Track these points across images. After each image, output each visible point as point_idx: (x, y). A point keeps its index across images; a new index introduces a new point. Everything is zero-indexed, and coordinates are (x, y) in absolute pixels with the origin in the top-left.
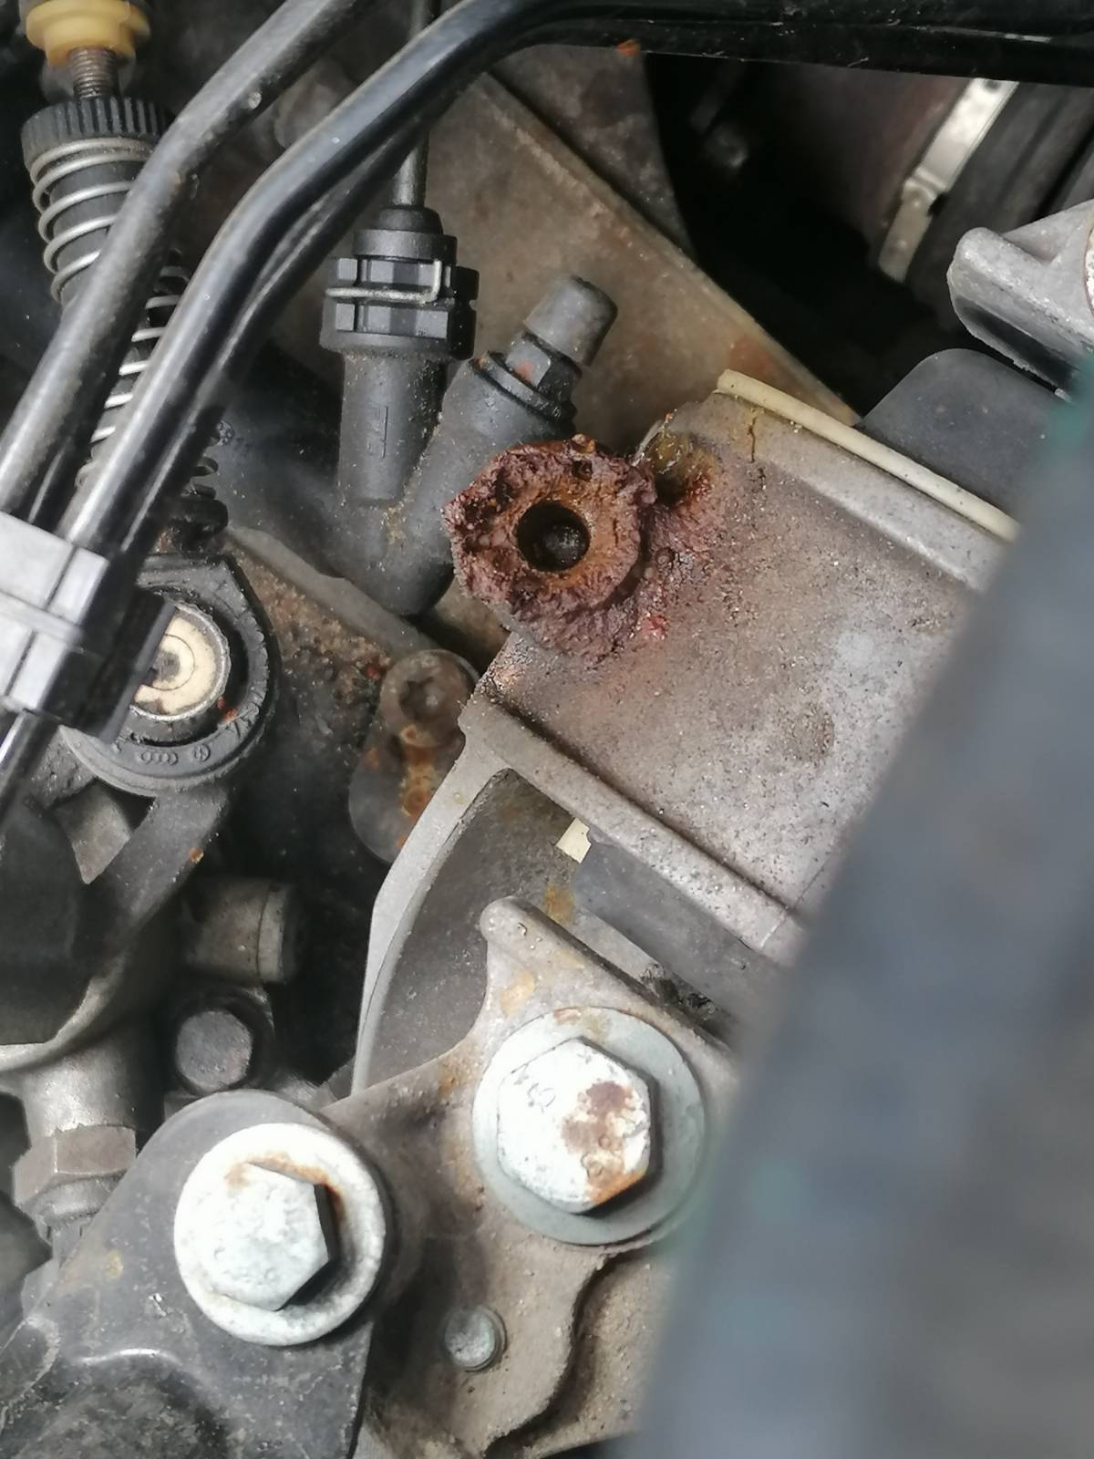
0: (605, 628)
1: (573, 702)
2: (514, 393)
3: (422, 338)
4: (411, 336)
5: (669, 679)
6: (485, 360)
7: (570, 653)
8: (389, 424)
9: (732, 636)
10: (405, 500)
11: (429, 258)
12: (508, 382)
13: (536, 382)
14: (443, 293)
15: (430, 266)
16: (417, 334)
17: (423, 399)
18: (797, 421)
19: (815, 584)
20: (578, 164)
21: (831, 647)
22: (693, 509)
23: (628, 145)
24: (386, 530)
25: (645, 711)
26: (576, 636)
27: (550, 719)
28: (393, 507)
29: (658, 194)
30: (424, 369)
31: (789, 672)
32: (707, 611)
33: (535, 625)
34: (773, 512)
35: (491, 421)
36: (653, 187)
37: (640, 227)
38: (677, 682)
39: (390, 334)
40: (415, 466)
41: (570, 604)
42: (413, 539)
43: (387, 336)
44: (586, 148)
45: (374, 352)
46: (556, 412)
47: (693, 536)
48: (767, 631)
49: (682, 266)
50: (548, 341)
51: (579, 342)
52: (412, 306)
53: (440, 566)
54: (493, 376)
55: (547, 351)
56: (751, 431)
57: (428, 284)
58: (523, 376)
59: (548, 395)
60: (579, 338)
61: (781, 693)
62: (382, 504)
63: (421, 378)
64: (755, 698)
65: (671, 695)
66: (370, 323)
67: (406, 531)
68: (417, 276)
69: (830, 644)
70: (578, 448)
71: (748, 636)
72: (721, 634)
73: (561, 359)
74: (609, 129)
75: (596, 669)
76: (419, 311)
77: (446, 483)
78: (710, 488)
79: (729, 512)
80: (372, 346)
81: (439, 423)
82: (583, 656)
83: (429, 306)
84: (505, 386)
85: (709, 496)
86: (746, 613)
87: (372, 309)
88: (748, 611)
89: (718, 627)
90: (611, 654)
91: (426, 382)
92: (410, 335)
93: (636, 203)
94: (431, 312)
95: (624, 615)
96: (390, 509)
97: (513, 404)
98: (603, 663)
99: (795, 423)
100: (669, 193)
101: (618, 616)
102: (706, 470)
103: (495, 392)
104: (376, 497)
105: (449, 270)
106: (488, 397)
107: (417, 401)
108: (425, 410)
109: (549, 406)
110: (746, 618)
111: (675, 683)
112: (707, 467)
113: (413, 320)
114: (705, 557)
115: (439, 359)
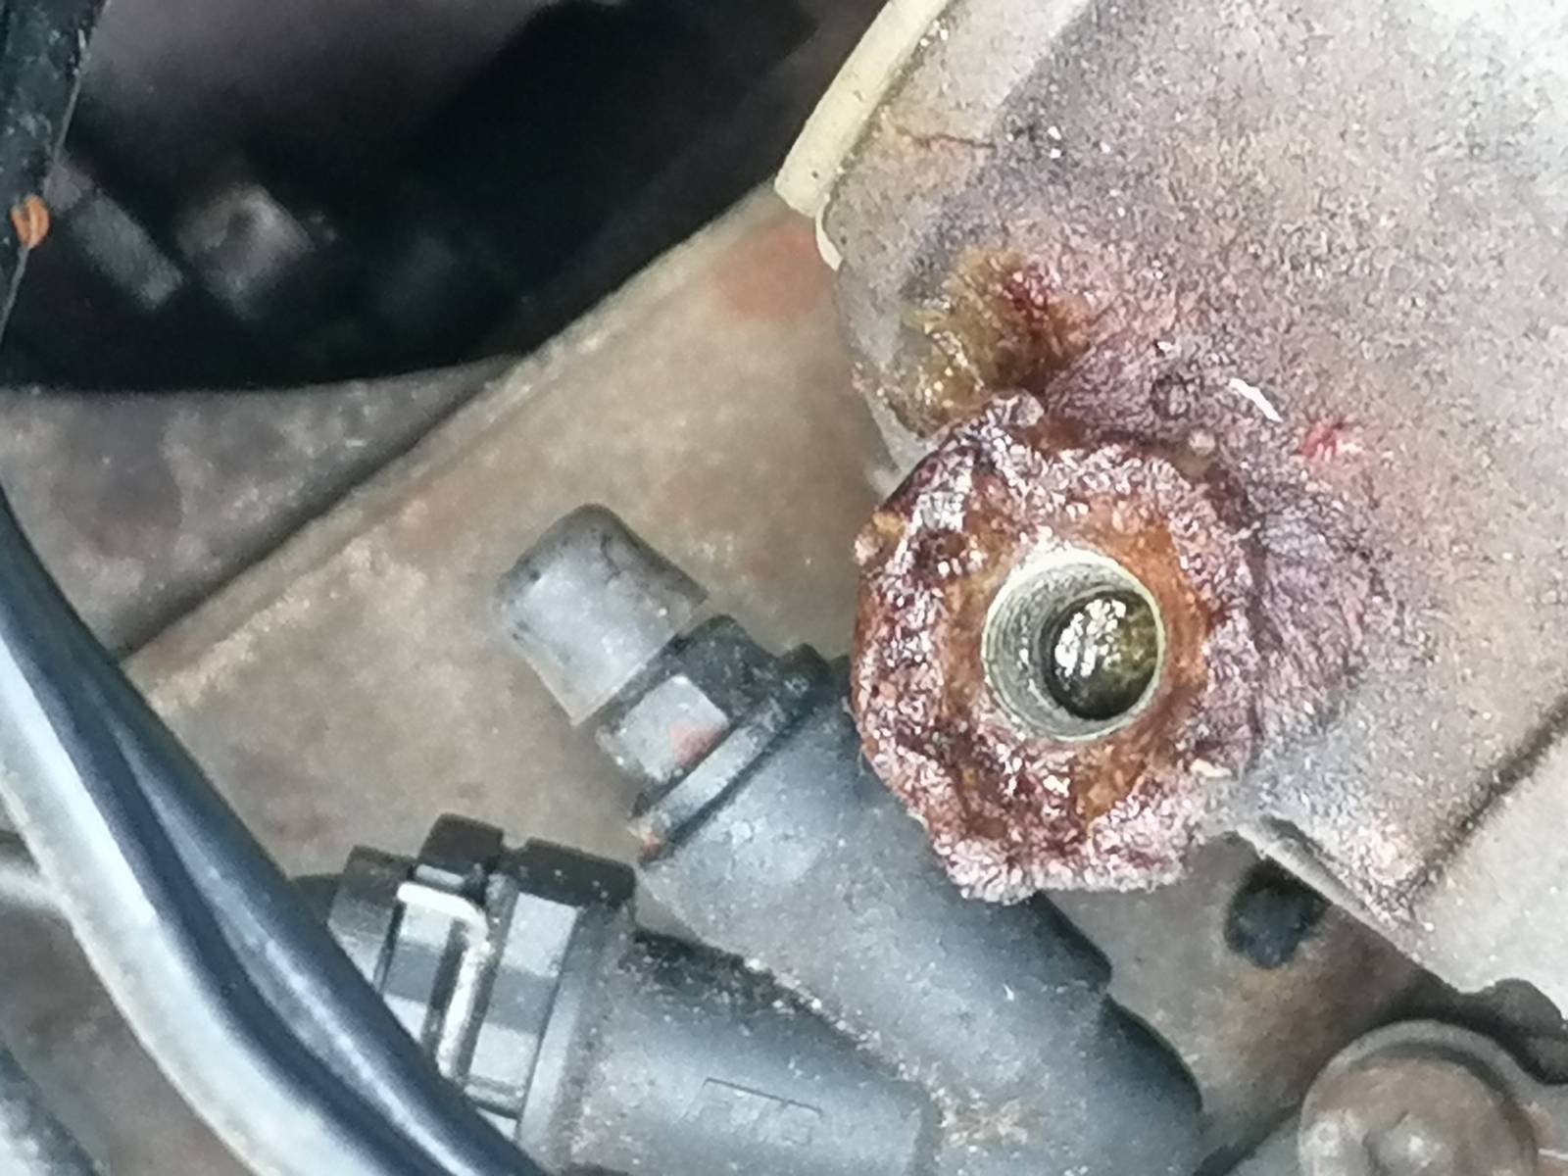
0: (1310, 565)
1: (1468, 672)
2: (732, 773)
3: (565, 964)
4: (557, 987)
5: (1458, 428)
6: (644, 831)
7: (1353, 660)
8: (747, 1081)
9: (1384, 264)
10: (930, 1082)
11: (390, 913)
12: (704, 783)
13: (719, 717)
14: (475, 895)
15: (408, 912)
16: (554, 974)
17: (706, 995)
18: (922, 32)
19: (1301, 48)
20: (249, 587)
21: (1452, 35)
22: (1077, 314)
23: (230, 467)
24: (994, 1143)
25: (1523, 499)
26: (1317, 634)
27: (1499, 737)
28: (941, 1117)
29: (354, 418)
30: (638, 977)
31: (1493, 139)
32: (1314, 313)
33: (1271, 727)
34: (1116, 126)
35: (787, 837)
36: (337, 425)
37: (418, 472)
38: (1467, 408)
39: (542, 1035)
40: (855, 1044)
41: (1235, 633)
42: (1024, 1086)
43: (546, 1041)
44: (217, 563)
45: (577, 1081)
46: (796, 686)
47: (1136, 324)
48: (1387, 177)
49: (526, 389)
50: (631, 674)
51: (649, 603)
52: (490, 974)
53: (1102, 1037)
54: (685, 814)
55: (653, 679)
56: (924, 142)
57: (448, 928)
58: (699, 747)
59: (757, 701)
60: (639, 599)
61: (1537, 167)
62: (931, 1138)
63: (657, 987)
64: (1538, 227)
65: (1494, 429)
66: (507, 1080)
67: (1006, 1094)
68: (422, 950)
69: (1446, 35)
70: (886, 551)
71: (1391, 224)
72: (1376, 288)
73: (678, 651)
74: (186, 507)
75: (1401, 605)
76: (504, 961)
77: (909, 977)
78: (1034, 267)
79: (1100, 234)
80: (562, 1084)
81: (770, 970)
82: (1365, 629)
83: (498, 935)
84: (713, 791)
85: (1054, 273)
86: (1337, 220)
87: (477, 1068)
88: (1333, 216)
89: (1355, 293)
90: (1372, 563)
91: (668, 977)
92: (553, 991)
93: (364, 471)
94: (512, 933)
95: (1287, 515)
96: (944, 1124)
97: (758, 779)
98: (1390, 586)
99: (925, 36)
100: (358, 391)
101: (1287, 533)
102: (991, 276)
103: (724, 815)
104: (911, 1149)
105: (424, 871)
106: (729, 835)
107: (710, 1008)
108: (731, 995)
109: (779, 700)
110: (1347, 223)
111: (1470, 417)
112: (985, 268)
113: (521, 978)
114: (1188, 303)
115: (623, 937)
